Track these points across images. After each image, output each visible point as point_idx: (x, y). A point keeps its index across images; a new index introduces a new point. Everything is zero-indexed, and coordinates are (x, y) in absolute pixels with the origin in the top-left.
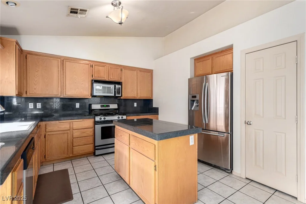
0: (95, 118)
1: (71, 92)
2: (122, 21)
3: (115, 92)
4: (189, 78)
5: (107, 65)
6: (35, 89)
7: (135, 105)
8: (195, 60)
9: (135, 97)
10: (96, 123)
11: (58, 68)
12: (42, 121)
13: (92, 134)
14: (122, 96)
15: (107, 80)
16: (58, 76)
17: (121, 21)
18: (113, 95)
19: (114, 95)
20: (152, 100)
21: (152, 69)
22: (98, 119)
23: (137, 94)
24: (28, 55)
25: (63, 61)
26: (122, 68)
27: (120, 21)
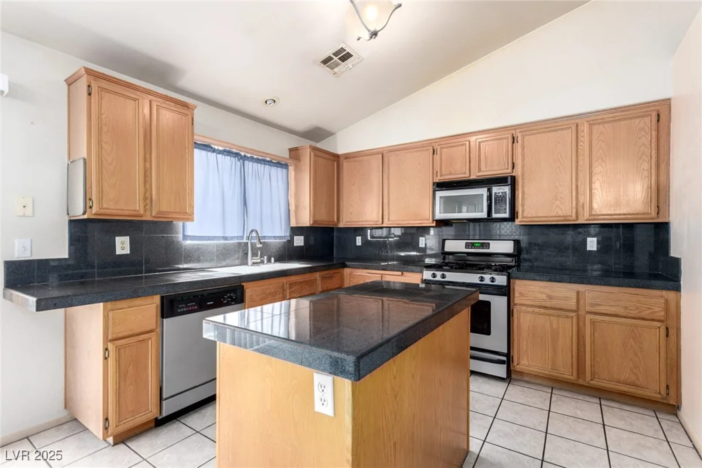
0: (422, 274)
2: (370, 28)
3: (489, 206)
5: (473, 138)
7: (592, 243)
11: (379, 171)
15: (473, 177)
17: (369, 31)
18: (484, 215)
19: (486, 216)
22: (427, 274)
23: (580, 206)
24: (344, 162)
25: (386, 155)
26: (516, 133)
27: (367, 31)
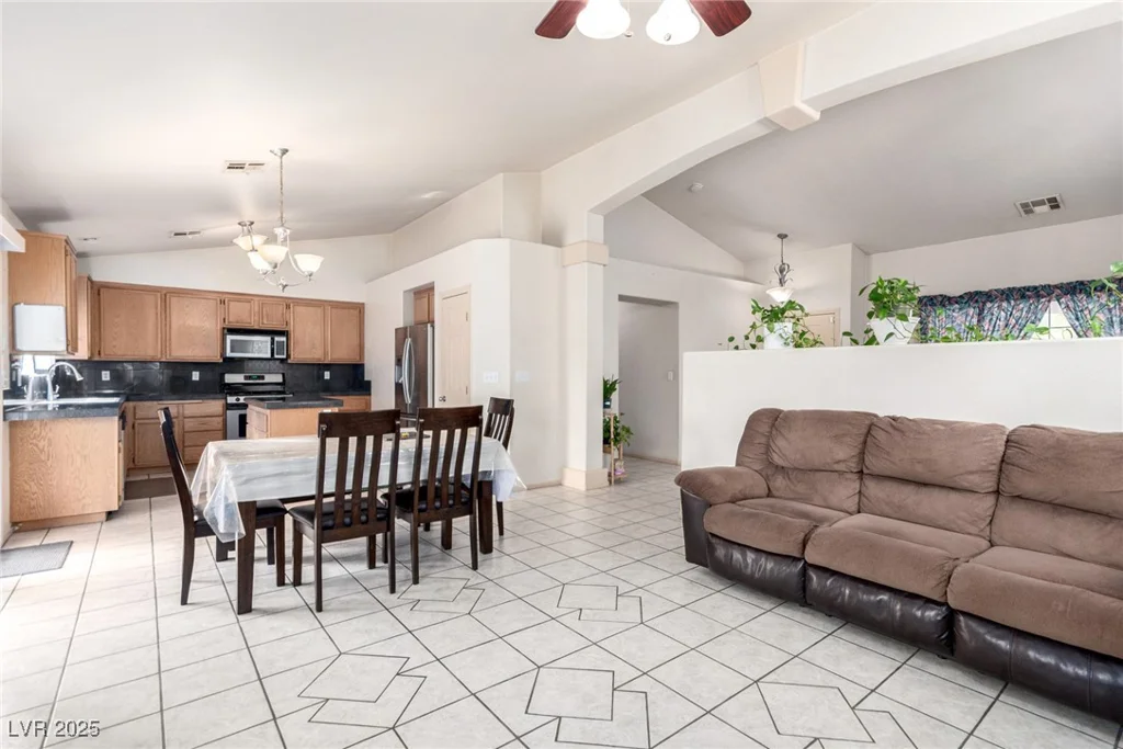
0: (226, 399)
1: (183, 352)
3: (272, 350)
4: (401, 326)
5: (256, 299)
6: (114, 347)
7: (327, 375)
8: (415, 293)
9: (319, 360)
10: (229, 407)
11: (157, 308)
12: (128, 400)
13: (220, 426)
14: (288, 356)
15: (256, 327)
16: (157, 324)
18: (269, 356)
20: (363, 365)
21: (361, 301)
22: (231, 400)
23: (325, 353)
24: (102, 290)
25: (166, 295)
26: (289, 303)
